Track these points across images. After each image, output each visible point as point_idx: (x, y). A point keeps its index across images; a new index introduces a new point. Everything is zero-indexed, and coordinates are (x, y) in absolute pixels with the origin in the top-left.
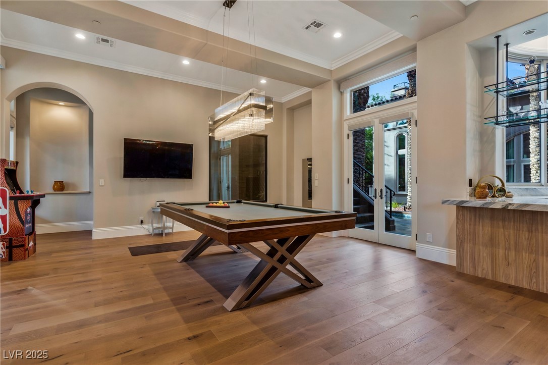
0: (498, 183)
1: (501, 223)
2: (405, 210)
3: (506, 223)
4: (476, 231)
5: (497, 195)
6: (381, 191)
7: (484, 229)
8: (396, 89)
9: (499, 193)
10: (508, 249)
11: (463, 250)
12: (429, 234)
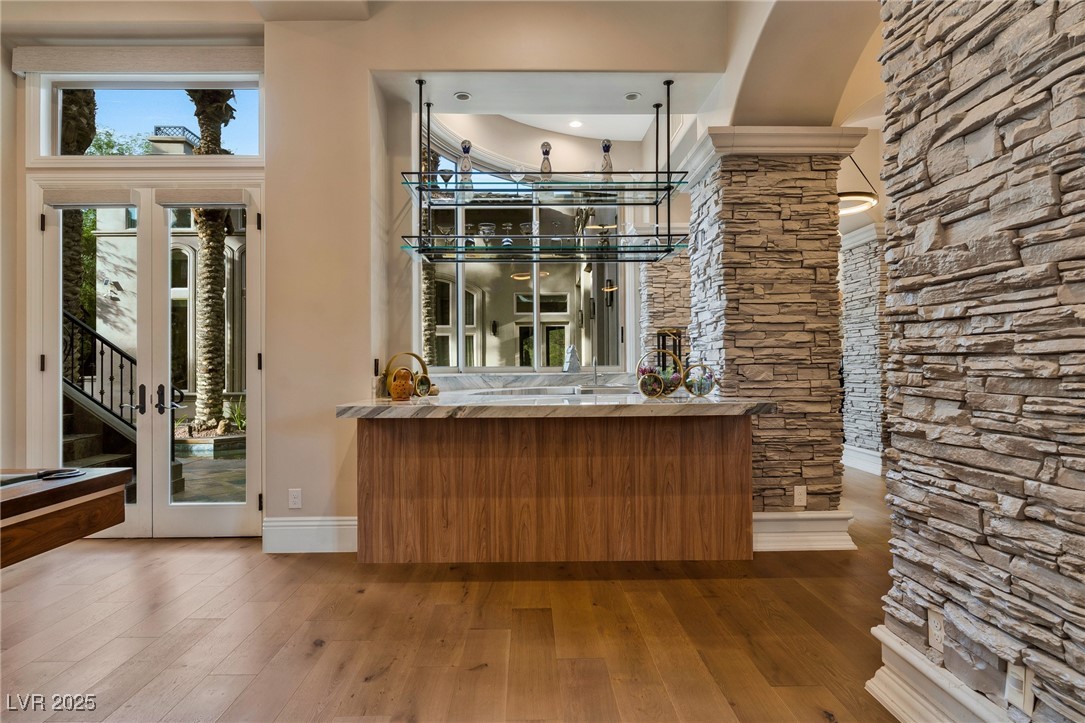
0: (416, 367)
1: (435, 447)
2: (191, 435)
3: (444, 445)
4: (395, 471)
5: (418, 391)
6: (161, 389)
7: (408, 463)
8: (158, 138)
9: (421, 387)
10: (446, 495)
11: (371, 513)
12: (295, 491)
